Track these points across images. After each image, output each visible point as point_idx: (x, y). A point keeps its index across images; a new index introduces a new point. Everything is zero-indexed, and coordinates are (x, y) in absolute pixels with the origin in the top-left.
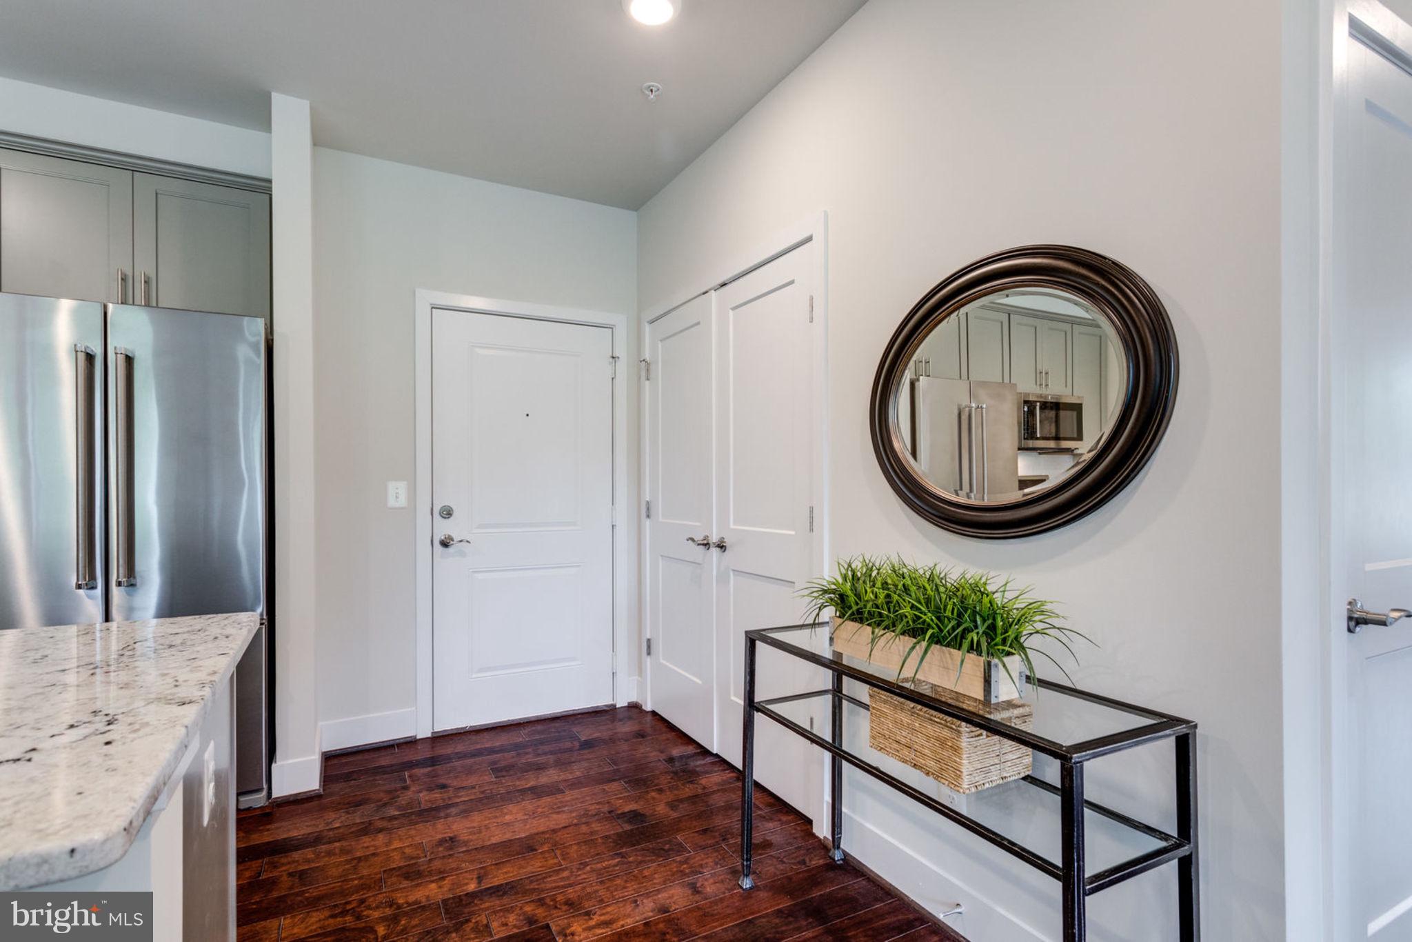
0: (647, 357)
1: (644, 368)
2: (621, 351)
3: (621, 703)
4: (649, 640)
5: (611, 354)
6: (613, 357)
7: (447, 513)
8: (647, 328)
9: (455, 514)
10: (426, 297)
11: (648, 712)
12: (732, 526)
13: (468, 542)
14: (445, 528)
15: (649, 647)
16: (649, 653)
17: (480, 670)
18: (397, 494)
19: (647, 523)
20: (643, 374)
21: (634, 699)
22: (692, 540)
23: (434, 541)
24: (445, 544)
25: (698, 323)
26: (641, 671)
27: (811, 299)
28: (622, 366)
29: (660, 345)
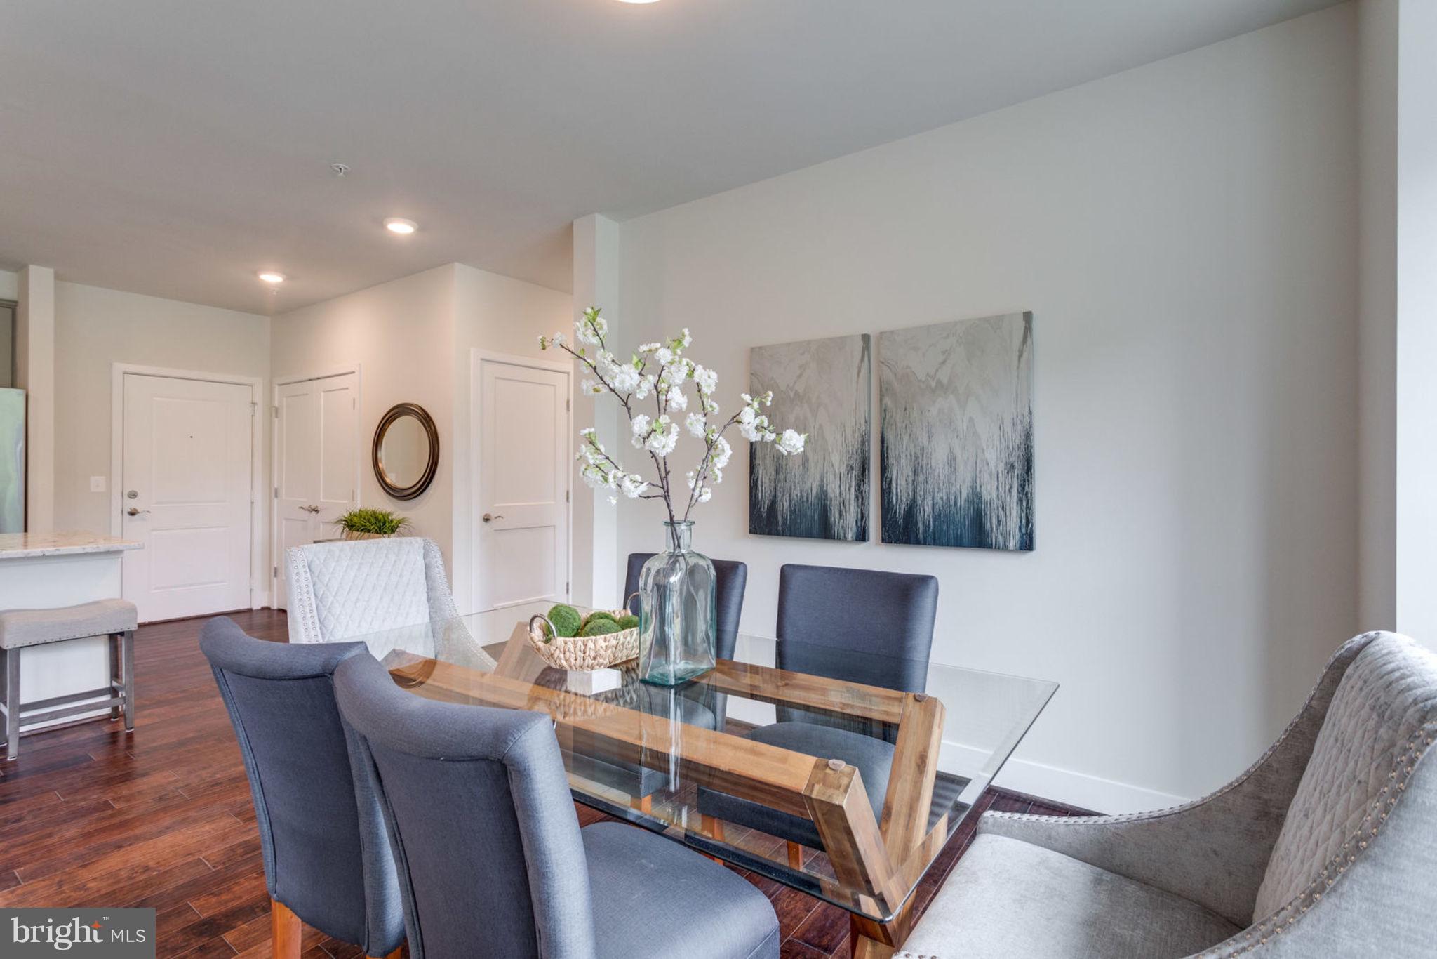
0: (276, 404)
1: (274, 412)
2: (258, 399)
3: (256, 607)
4: (276, 569)
5: (251, 400)
6: (253, 403)
7: (133, 495)
8: (277, 389)
9: (139, 497)
10: (119, 367)
11: (274, 610)
12: (322, 500)
13: (148, 512)
14: (131, 504)
15: (276, 573)
16: (275, 576)
17: (156, 588)
18: (97, 483)
19: (276, 501)
20: (274, 415)
21: (265, 605)
22: (302, 508)
23: (124, 512)
24: (132, 514)
25: (307, 394)
26: (270, 587)
27: (354, 399)
28: (259, 410)
29: (285, 399)
